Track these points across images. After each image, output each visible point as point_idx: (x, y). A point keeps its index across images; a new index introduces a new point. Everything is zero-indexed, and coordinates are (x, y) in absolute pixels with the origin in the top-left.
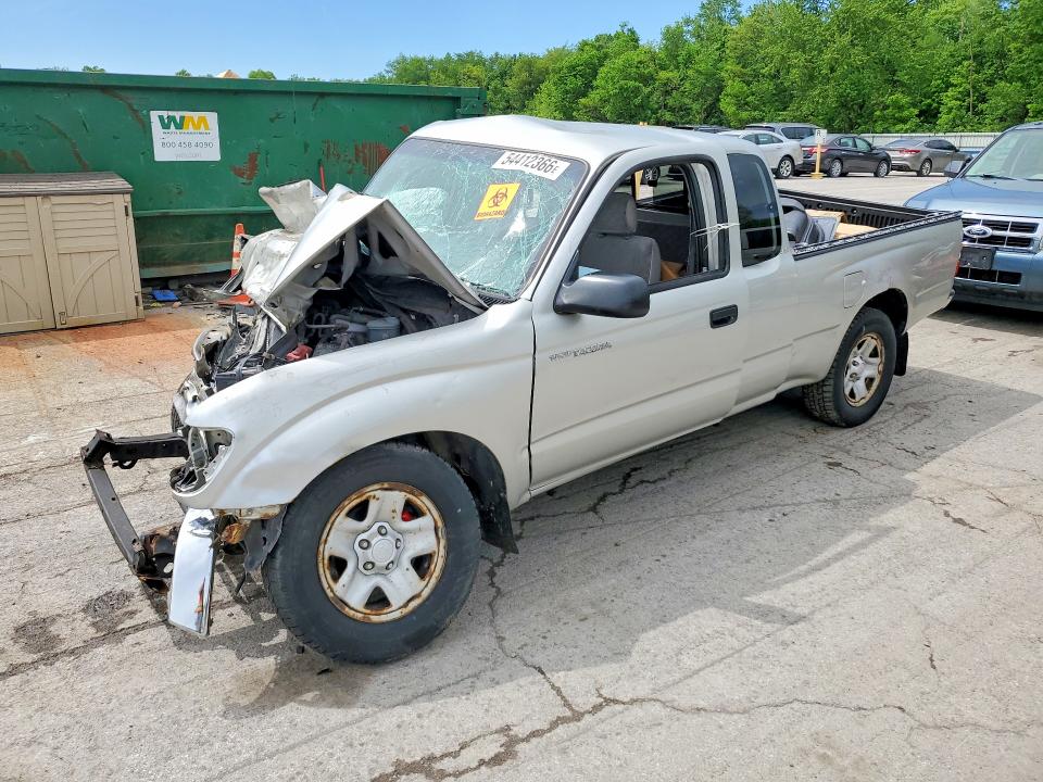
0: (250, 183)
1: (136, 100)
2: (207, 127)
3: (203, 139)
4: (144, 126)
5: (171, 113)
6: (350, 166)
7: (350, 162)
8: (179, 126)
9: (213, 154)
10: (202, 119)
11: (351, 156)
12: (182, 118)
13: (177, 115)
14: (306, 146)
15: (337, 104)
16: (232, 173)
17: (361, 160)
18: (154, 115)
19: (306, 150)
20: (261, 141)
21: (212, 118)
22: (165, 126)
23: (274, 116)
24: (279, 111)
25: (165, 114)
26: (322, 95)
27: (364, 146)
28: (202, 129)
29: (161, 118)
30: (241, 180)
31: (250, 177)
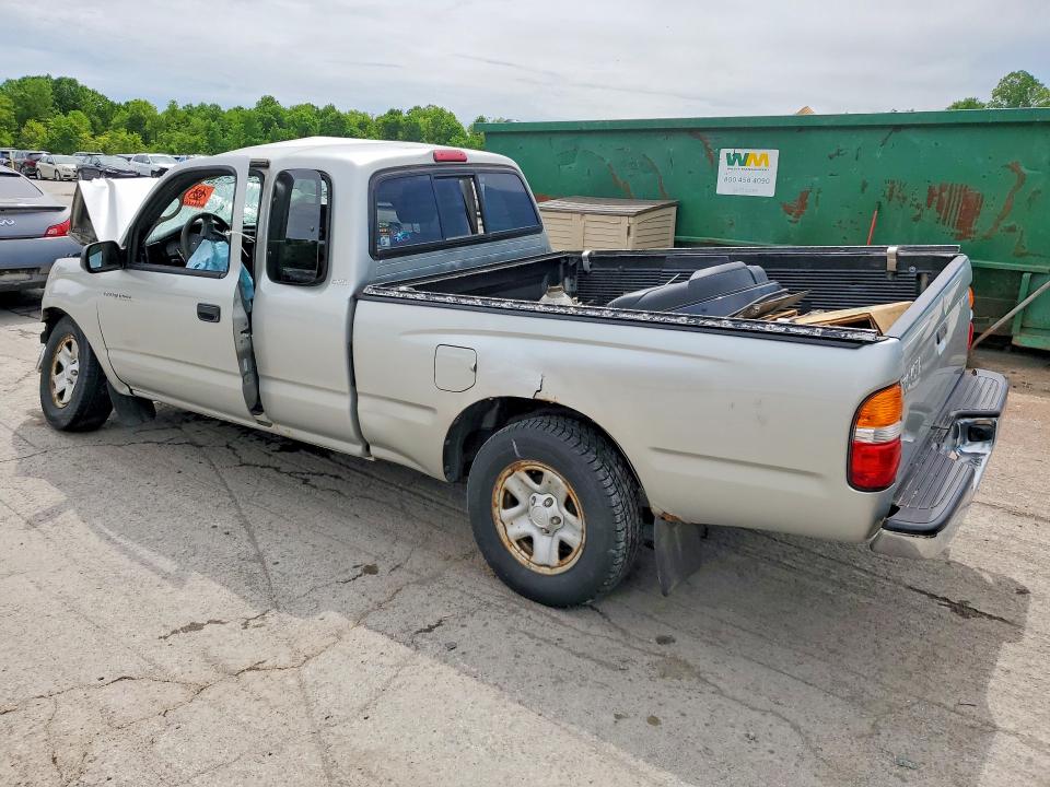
0: (796, 222)
1: (710, 139)
2: (767, 165)
3: (763, 175)
4: (712, 162)
5: (737, 151)
6: (918, 212)
7: (918, 207)
8: (743, 163)
9: (768, 190)
10: (765, 157)
11: (922, 200)
12: (747, 155)
13: (742, 152)
14: (864, 185)
15: (915, 138)
16: (781, 209)
17: (934, 205)
18: (724, 153)
19: (863, 190)
20: (816, 179)
21: (773, 155)
22: (731, 163)
23: (834, 152)
24: (842, 146)
25: (731, 151)
26: (897, 128)
27: (942, 190)
28: (763, 166)
29: (728, 155)
30: (791, 218)
31: (798, 216)
